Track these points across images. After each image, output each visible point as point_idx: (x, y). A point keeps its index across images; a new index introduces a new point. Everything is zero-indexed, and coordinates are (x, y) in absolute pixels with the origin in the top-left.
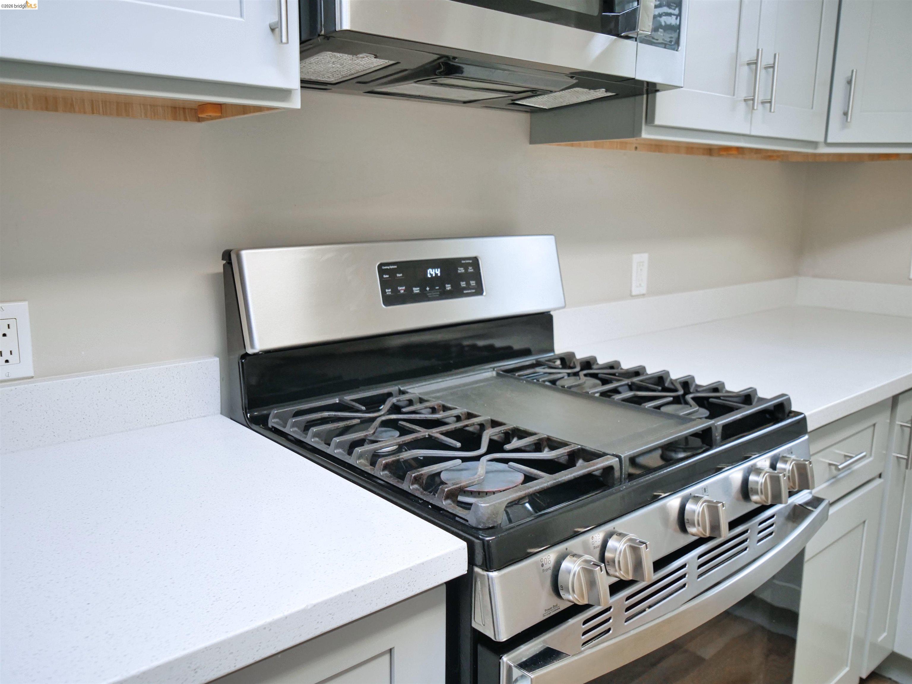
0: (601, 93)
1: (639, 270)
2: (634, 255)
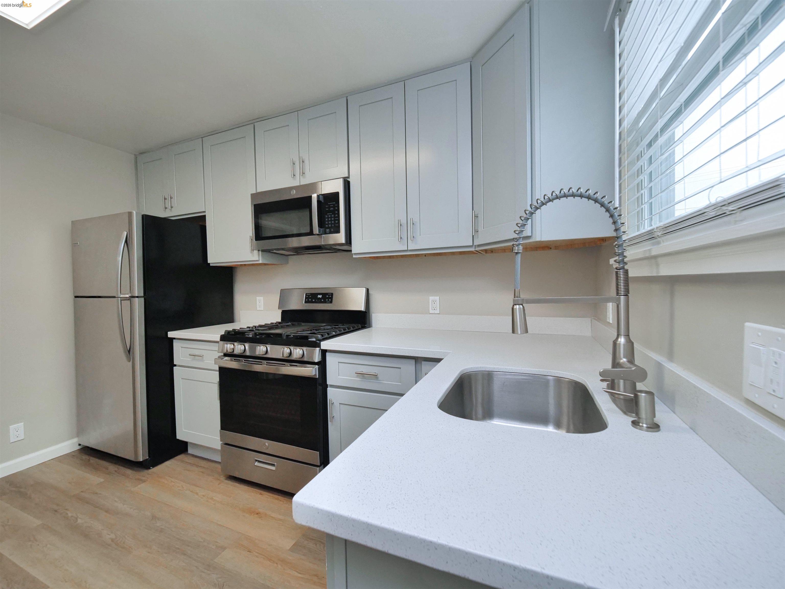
1: (433, 303)
2: (430, 297)
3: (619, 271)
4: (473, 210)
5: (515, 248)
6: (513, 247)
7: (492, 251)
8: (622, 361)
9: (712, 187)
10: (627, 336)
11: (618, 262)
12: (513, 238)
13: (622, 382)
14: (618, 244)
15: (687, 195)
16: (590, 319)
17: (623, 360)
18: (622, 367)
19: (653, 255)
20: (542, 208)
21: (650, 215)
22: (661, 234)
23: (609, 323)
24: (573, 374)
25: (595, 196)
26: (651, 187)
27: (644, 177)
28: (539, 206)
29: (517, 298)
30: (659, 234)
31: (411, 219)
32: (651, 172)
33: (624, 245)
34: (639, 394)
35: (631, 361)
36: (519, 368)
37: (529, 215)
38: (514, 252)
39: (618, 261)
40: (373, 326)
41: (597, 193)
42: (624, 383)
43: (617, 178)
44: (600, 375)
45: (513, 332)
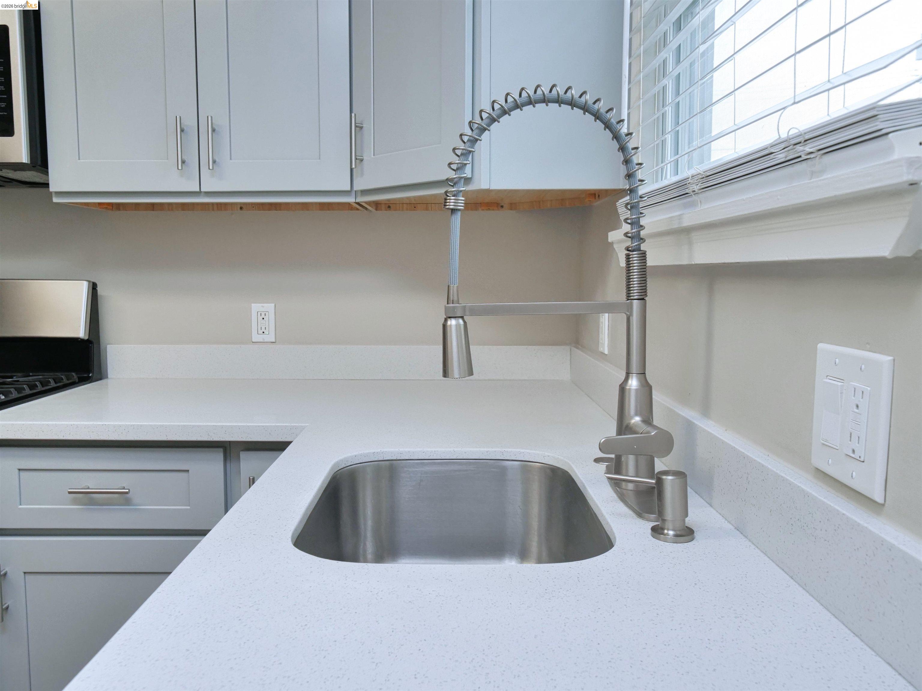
1: (260, 318)
2: (253, 305)
3: (631, 253)
4: (351, 112)
5: (450, 199)
6: (445, 196)
7: (389, 206)
8: (633, 421)
9: (784, 108)
10: (642, 374)
11: (630, 237)
12: (447, 179)
13: (631, 459)
14: (631, 203)
15: (740, 121)
16: (568, 348)
17: (635, 420)
18: (635, 433)
19: (684, 227)
20: (501, 120)
21: (675, 155)
22: (699, 188)
23: (603, 353)
24: (546, 454)
25: (596, 106)
26: (679, 102)
27: (669, 83)
28: (496, 116)
29: (453, 303)
30: (696, 188)
31: (210, 118)
32: (679, 74)
33: (641, 205)
34: (664, 477)
35: (648, 421)
36: (450, 450)
37: (476, 131)
38: (447, 207)
39: (630, 235)
40: (109, 376)
41: (598, 100)
42: (637, 461)
43: (626, 77)
44: (600, 449)
45: (445, 374)
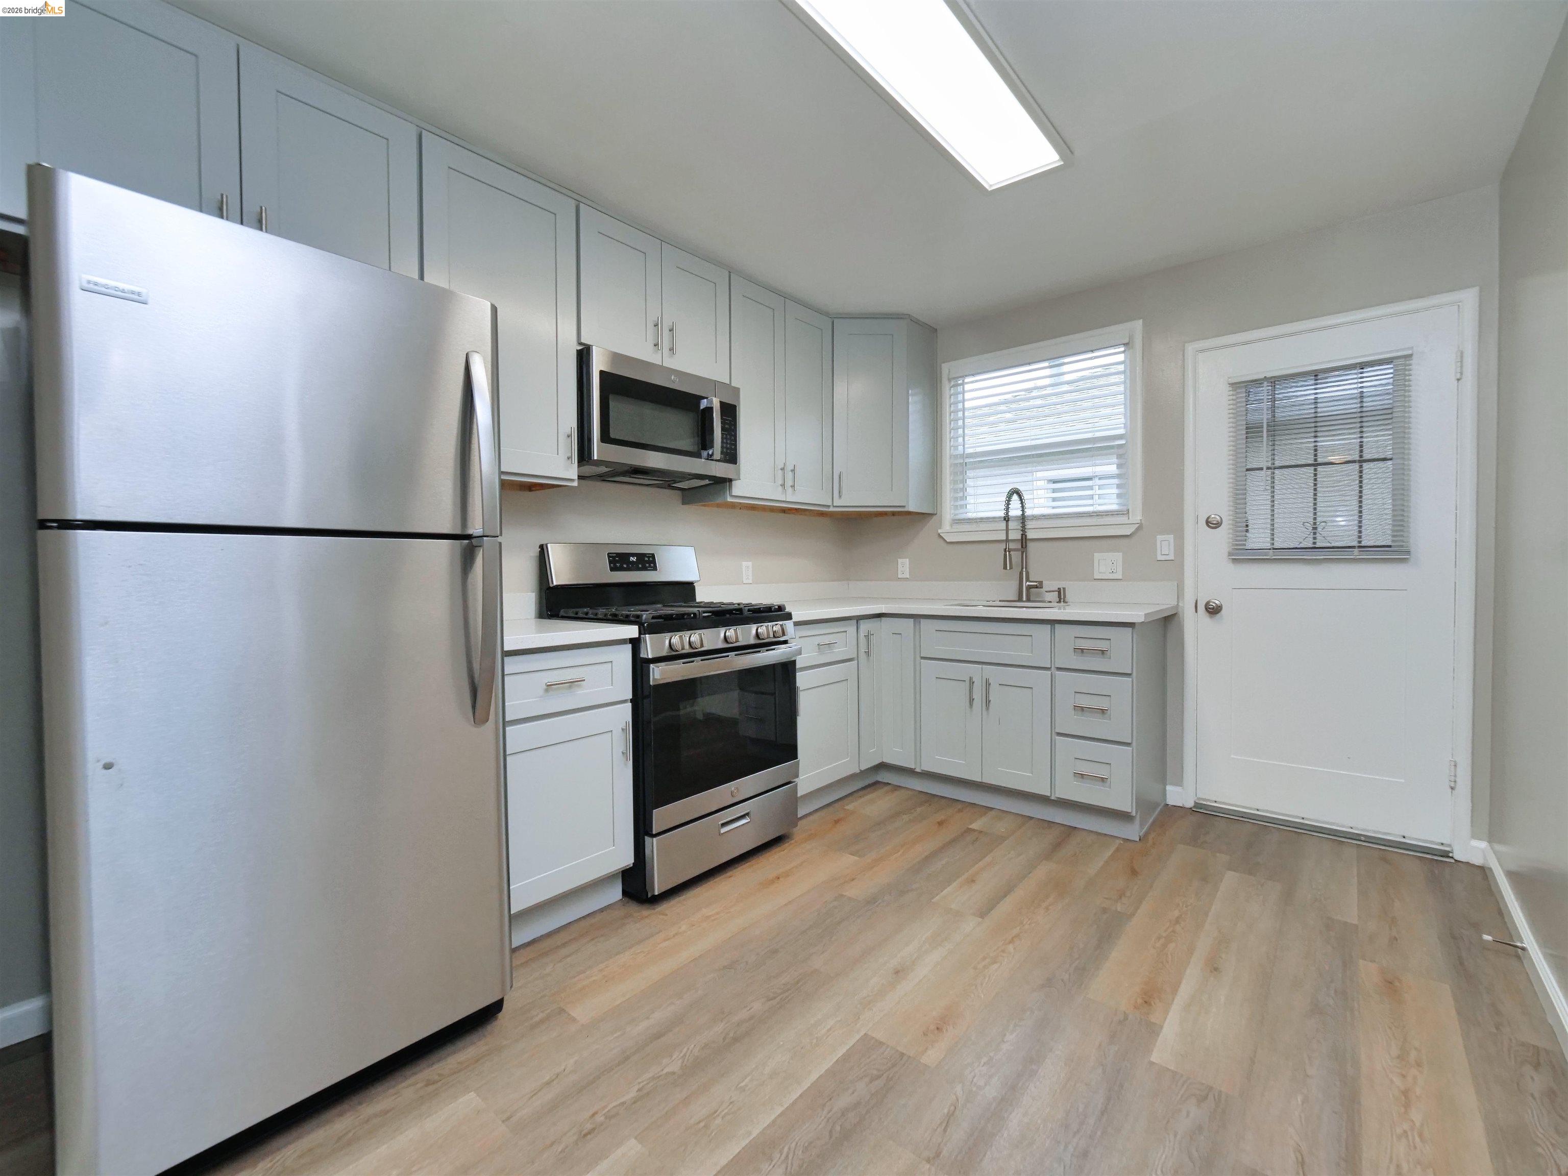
0: (707, 482)
2: (743, 563)
31: (792, 464)
